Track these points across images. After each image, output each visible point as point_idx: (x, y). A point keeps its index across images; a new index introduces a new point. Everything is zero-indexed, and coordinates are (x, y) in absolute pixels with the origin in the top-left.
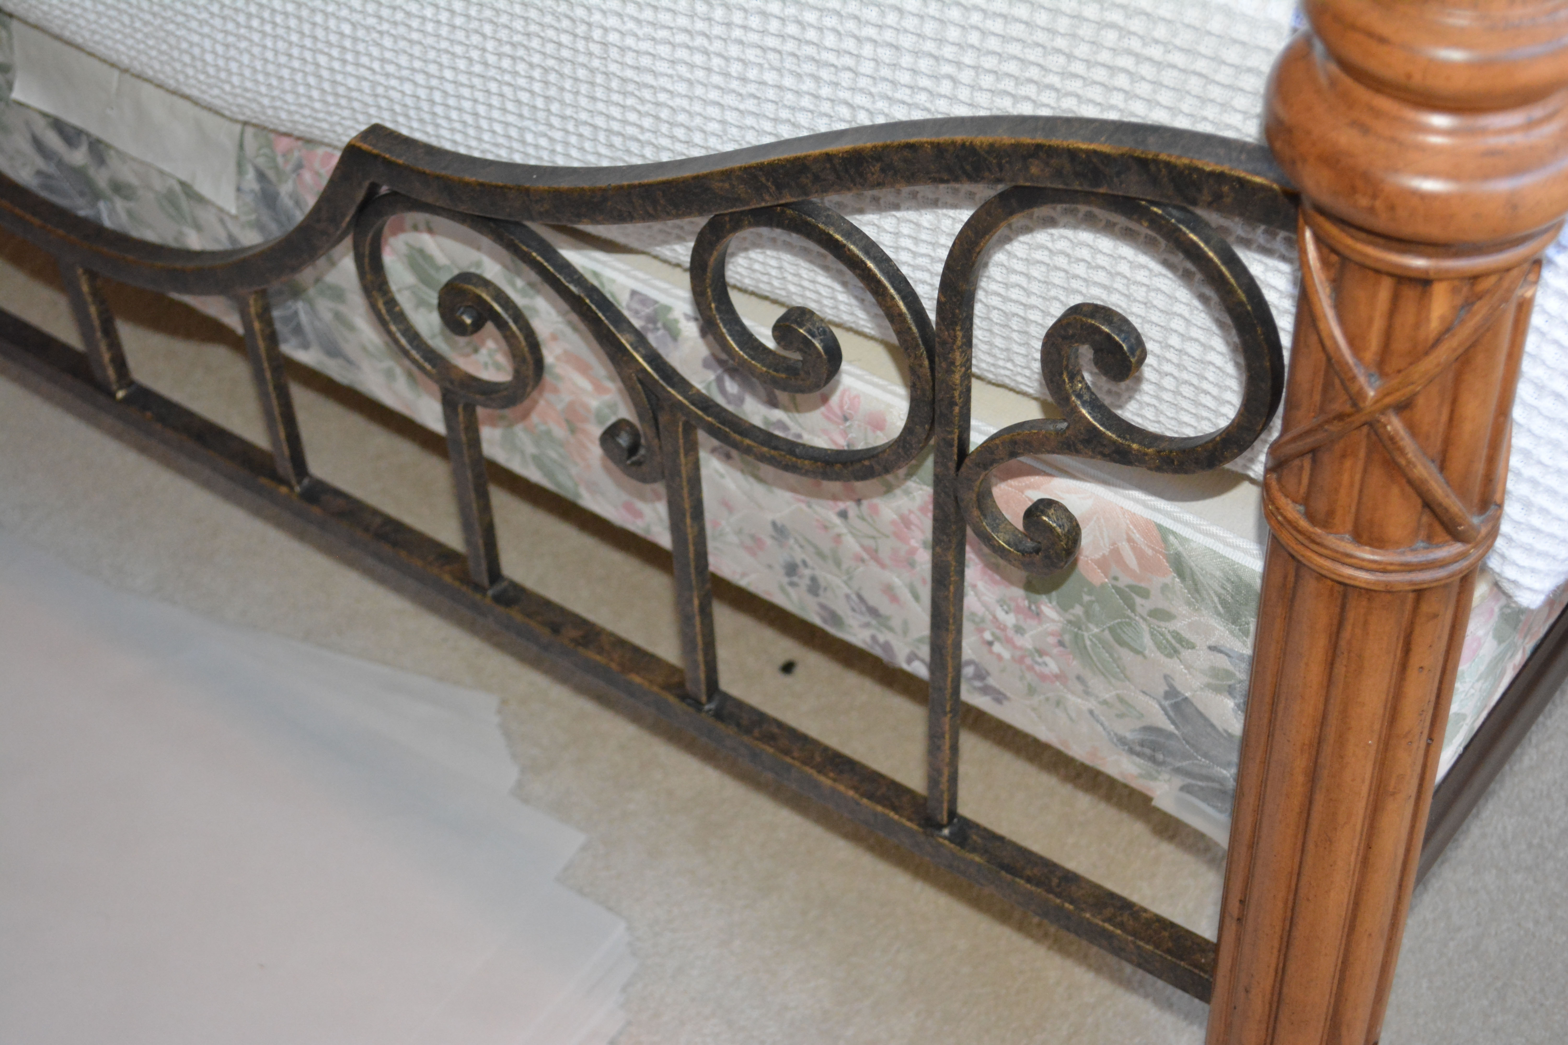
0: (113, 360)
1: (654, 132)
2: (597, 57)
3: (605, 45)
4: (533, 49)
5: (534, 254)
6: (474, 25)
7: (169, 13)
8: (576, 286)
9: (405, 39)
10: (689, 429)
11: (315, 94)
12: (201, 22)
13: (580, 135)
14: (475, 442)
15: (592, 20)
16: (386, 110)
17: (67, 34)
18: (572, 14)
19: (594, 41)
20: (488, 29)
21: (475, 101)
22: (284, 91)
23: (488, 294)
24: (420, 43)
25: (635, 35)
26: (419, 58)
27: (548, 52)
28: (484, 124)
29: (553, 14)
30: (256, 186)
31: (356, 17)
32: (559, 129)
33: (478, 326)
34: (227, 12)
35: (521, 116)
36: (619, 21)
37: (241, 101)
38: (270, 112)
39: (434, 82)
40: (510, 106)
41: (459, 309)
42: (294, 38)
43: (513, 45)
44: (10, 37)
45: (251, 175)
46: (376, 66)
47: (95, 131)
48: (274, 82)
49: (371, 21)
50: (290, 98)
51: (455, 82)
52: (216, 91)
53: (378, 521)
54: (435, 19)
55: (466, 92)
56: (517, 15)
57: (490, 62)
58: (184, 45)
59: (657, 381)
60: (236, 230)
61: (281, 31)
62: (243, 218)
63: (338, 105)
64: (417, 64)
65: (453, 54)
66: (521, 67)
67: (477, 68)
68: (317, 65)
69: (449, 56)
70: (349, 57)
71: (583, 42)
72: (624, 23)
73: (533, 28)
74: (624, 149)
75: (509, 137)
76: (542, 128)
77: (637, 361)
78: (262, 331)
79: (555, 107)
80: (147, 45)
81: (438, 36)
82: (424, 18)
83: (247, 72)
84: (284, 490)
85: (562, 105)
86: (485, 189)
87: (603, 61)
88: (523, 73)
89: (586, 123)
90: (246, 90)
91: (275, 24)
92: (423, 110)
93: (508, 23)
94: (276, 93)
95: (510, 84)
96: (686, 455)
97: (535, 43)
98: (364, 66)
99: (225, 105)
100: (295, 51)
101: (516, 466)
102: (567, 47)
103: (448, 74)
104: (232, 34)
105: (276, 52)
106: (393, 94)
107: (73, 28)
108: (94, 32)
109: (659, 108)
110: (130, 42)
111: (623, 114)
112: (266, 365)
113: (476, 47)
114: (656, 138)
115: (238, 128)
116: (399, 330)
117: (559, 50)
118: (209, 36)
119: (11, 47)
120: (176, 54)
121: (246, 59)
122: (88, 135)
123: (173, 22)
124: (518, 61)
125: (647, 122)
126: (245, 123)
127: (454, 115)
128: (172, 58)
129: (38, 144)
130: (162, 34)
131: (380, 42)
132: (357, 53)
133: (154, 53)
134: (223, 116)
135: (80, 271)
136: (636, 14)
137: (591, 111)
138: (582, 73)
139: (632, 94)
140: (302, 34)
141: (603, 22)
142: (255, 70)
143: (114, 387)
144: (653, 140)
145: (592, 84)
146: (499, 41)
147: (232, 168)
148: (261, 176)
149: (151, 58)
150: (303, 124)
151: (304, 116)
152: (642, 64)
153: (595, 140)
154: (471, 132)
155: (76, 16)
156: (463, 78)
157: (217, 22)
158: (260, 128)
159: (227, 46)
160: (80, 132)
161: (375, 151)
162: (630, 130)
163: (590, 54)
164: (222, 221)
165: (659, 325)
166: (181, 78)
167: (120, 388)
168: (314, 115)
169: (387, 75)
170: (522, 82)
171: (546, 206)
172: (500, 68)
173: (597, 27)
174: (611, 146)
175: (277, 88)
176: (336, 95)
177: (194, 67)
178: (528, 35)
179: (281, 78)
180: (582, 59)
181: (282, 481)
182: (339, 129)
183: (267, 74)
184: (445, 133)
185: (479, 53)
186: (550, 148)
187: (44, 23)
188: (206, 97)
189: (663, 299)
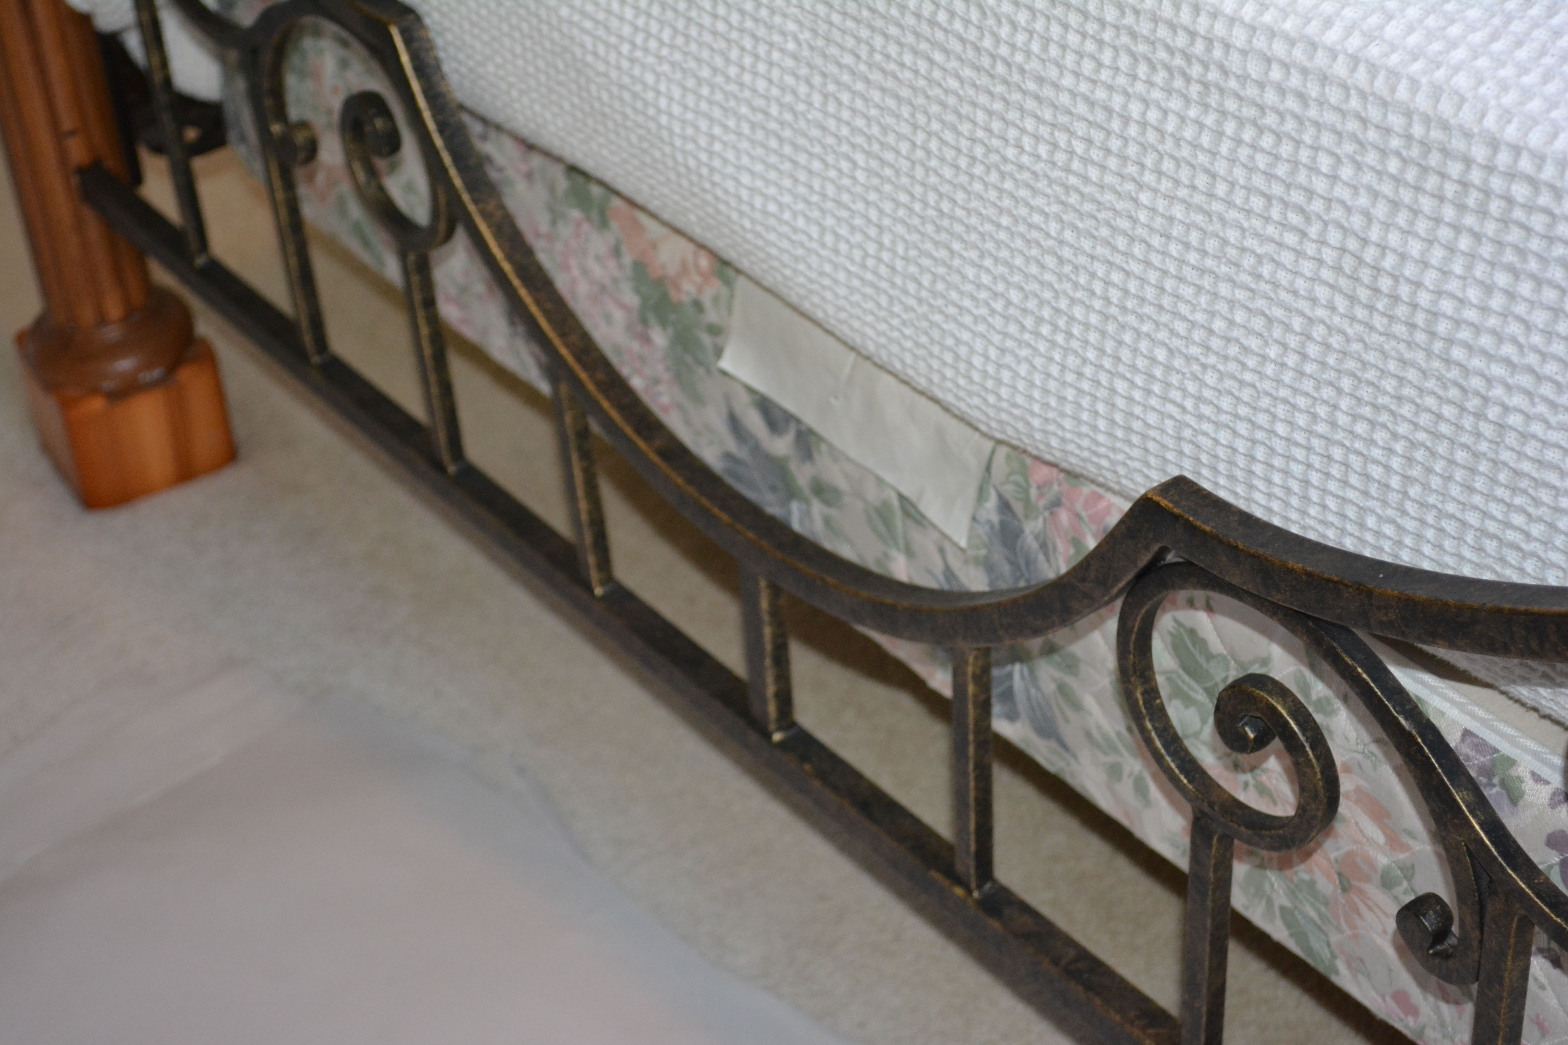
0: (777, 695)
1: (1545, 543)
2: (1486, 439)
3: (1501, 427)
4: (1401, 416)
5: (1360, 670)
6: (1330, 375)
7: (940, 302)
8: (1406, 719)
9: (1233, 377)
10: (1525, 926)
11: (1102, 424)
12: (976, 319)
13: (1441, 530)
14: (1224, 884)
15: (1490, 394)
16: (1189, 457)
17: (806, 306)
18: (1464, 383)
19: (1487, 419)
20: (1346, 383)
21: (1309, 466)
22: (1062, 414)
23: (1284, 708)
24: (1254, 386)
25: (1546, 422)
26: (1247, 404)
27: (1422, 424)
28: (1314, 495)
29: (1438, 379)
30: (995, 518)
31: (1176, 343)
32: (1413, 518)
33: (1261, 742)
34: (1012, 311)
35: (1366, 494)
36: (1527, 400)
37: (1004, 416)
38: (1038, 436)
39: (1260, 435)
40: (1354, 480)
41: (1242, 719)
42: (1091, 355)
43: (1376, 407)
44: (732, 296)
45: (992, 503)
46: (1189, 404)
47: (810, 419)
48: (1053, 402)
49: (1194, 350)
50: (1068, 424)
51: (1288, 440)
52: (976, 401)
53: (1072, 953)
54: (1279, 361)
55: (1299, 454)
56: (1389, 372)
57: (1340, 423)
58: (950, 342)
59: (1495, 859)
60: (956, 564)
61: (1075, 344)
62: (970, 553)
63: (1129, 442)
64: (1243, 411)
65: (1294, 406)
66: (1380, 436)
67: (1321, 428)
68: (1113, 391)
69: (1287, 407)
70: (1156, 388)
71: (1471, 418)
72: (1533, 404)
73: (1407, 391)
74: (1497, 556)
75: (1344, 516)
76: (1390, 512)
77: (1473, 827)
78: (975, 696)
79: (1414, 491)
80: (902, 333)
81: (1279, 381)
82: (1264, 358)
83: (1021, 385)
84: (959, 891)
85: (1425, 489)
86: (1312, 580)
87: (1494, 447)
88: (1381, 443)
89: (1452, 516)
90: (1015, 405)
91: (1069, 335)
92: (1237, 466)
93: (1375, 381)
94: (1051, 415)
95: (1359, 453)
96: (1514, 959)
97: (1406, 410)
98: (1173, 402)
99: (983, 418)
100: (1088, 371)
101: (1257, 916)
102: (1448, 421)
103: (1281, 429)
104: (1012, 337)
105: (1063, 367)
106: (1202, 440)
107: (816, 299)
108: (840, 309)
109: (1558, 515)
110: (882, 327)
111: (1506, 514)
112: (971, 737)
113: (1325, 402)
114: (1545, 551)
115: (989, 445)
116: (1155, 729)
117: (1436, 423)
118: (983, 336)
119: (730, 309)
120: (936, 349)
121: (1023, 369)
122: (798, 421)
123: (941, 312)
124: (1378, 427)
125: (1536, 530)
126: (1000, 442)
127: (1277, 478)
128: (931, 354)
129: (735, 424)
130: (925, 324)
131: (1200, 377)
132: (1168, 385)
133: (909, 344)
134: (977, 429)
135: (763, 584)
136: (1552, 397)
137: (1463, 504)
138: (1461, 456)
139: (1525, 492)
140: (1102, 351)
141: (1506, 399)
142: (1032, 384)
143: (772, 726)
144: (1541, 553)
145: (1473, 471)
146: (1359, 400)
147: (972, 491)
148: (1005, 506)
149: (903, 349)
150: (1077, 456)
151: (1080, 447)
152: (1546, 457)
153: (1460, 539)
154: (1294, 501)
155: (823, 287)
156: (1299, 437)
157: (998, 322)
158: (1018, 450)
159: (1003, 351)
160: (789, 417)
161: (1176, 511)
162: (1511, 535)
163: (1478, 435)
164: (942, 551)
165: (1496, 780)
166: (936, 378)
167: (779, 729)
168: (1094, 448)
169: (1200, 417)
170: (1376, 453)
171: (1392, 616)
172: (1351, 432)
173: (1495, 403)
174: (1480, 549)
175: (1055, 410)
176: (1129, 429)
177: (956, 369)
178: (1399, 399)
179: (1062, 399)
180: (1465, 439)
181: (958, 880)
182: (1121, 470)
183: (1046, 391)
184: (1258, 497)
185: (1328, 409)
186: (1397, 538)
187: (783, 290)
188: (963, 406)
189: (1506, 748)
